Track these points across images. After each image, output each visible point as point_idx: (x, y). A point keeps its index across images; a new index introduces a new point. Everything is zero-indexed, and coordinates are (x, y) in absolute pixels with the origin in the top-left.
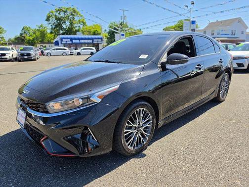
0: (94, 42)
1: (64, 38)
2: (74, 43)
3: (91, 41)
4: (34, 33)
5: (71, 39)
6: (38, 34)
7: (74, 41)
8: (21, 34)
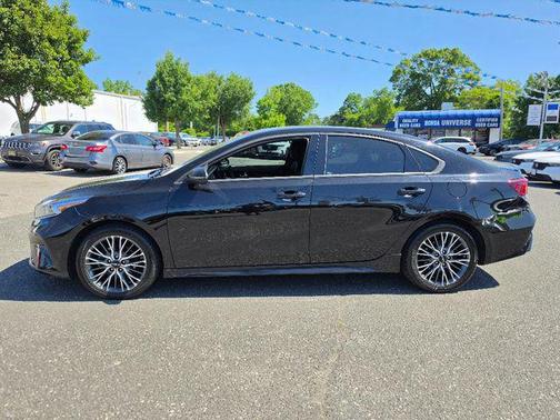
0: (476, 125)
1: (406, 117)
2: (428, 127)
3: (468, 122)
4: (368, 106)
5: (422, 119)
6: (374, 107)
7: (427, 123)
8: (342, 109)
